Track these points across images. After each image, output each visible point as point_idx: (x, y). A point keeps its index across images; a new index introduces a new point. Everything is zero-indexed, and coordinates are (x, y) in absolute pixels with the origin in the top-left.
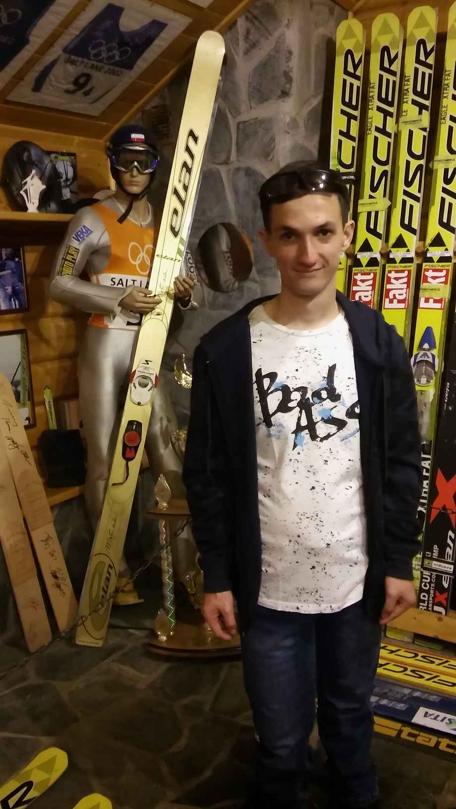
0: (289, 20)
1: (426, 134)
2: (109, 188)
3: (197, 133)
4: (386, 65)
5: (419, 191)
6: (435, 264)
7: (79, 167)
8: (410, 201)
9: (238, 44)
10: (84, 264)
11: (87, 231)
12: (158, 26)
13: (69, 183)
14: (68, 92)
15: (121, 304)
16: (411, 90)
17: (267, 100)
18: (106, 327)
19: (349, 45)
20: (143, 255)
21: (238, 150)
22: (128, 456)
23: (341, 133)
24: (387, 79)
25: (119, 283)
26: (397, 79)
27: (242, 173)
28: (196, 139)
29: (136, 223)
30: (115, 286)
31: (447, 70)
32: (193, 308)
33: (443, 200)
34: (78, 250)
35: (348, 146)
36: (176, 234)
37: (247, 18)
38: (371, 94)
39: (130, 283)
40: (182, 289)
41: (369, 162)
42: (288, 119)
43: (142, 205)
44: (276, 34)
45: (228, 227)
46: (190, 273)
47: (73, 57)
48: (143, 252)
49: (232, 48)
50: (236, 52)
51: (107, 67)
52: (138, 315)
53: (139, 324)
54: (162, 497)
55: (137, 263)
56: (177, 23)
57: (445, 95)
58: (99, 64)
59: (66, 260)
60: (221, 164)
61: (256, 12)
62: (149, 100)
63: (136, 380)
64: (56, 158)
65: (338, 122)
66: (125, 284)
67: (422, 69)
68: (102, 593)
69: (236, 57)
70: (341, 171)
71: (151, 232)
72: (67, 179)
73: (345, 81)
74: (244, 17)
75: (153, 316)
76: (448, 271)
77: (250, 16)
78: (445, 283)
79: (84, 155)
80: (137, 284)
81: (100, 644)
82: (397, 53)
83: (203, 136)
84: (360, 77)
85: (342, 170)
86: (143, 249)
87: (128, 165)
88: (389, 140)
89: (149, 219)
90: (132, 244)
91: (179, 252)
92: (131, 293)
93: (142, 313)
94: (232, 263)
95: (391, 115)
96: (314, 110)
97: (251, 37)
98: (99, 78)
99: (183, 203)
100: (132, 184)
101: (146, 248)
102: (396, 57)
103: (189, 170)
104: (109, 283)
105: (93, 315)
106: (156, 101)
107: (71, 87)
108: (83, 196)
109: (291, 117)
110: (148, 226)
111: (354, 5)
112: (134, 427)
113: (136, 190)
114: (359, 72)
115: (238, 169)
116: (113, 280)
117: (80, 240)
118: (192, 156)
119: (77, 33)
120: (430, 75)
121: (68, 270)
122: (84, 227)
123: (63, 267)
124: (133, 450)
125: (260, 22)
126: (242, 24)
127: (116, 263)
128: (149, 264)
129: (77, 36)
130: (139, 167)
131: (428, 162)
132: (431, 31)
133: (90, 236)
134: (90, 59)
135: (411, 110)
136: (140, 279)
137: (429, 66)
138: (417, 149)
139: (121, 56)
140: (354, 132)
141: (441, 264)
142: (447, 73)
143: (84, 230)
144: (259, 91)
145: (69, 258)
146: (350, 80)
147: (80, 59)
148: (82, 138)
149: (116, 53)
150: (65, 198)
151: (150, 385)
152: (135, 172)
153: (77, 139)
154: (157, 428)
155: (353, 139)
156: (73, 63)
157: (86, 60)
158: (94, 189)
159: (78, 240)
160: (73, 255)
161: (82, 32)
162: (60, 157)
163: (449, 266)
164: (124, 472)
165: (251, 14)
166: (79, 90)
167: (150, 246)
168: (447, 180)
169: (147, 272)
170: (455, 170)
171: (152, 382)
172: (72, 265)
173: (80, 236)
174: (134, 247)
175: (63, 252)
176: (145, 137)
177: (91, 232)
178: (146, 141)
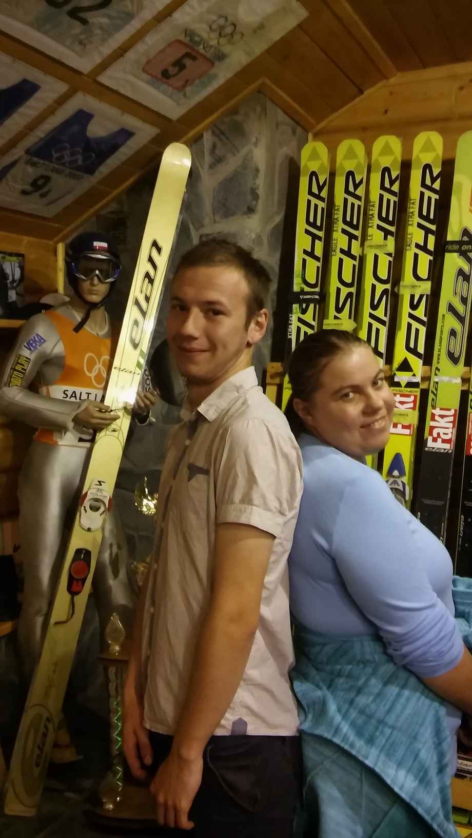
0: (257, 139)
1: (391, 259)
2: (56, 291)
3: (160, 244)
4: (351, 188)
5: (386, 315)
6: (403, 388)
7: (28, 267)
8: (376, 325)
9: (204, 158)
10: (34, 374)
11: (40, 340)
12: (126, 134)
13: (15, 284)
14: (24, 192)
15: (76, 420)
16: (376, 215)
17: (233, 215)
18: (57, 442)
19: (314, 166)
20: (99, 367)
22: (73, 590)
23: (305, 252)
24: (352, 203)
25: (72, 396)
26: (362, 204)
28: (159, 250)
29: (93, 333)
30: (68, 399)
31: (412, 198)
32: (151, 424)
33: (409, 326)
34: (29, 359)
35: (313, 266)
36: (136, 346)
37: (213, 132)
38: (336, 216)
39: (84, 397)
40: (142, 405)
41: (334, 283)
42: (253, 236)
43: (100, 315)
44: (244, 151)
46: (145, 386)
47: (35, 159)
48: (99, 363)
49: (198, 164)
50: (200, 164)
51: (68, 171)
52: (91, 431)
53: (93, 441)
54: (114, 639)
55: (92, 375)
56: (145, 132)
57: (410, 223)
58: (61, 167)
59: (15, 370)
61: (223, 128)
62: (107, 204)
63: (87, 503)
65: (302, 242)
66: (78, 398)
67: (387, 196)
68: (37, 751)
69: (200, 169)
70: (305, 290)
71: (108, 342)
72: (14, 281)
73: (309, 202)
74: (210, 132)
75: (108, 432)
76: (415, 397)
77: (217, 131)
78: (414, 408)
79: (32, 256)
80: (92, 397)
81: (30, 813)
82: (362, 179)
83: (167, 248)
84: (325, 199)
85: (307, 289)
86: (99, 359)
87: (89, 273)
88: (354, 262)
89: (106, 329)
90: (88, 355)
91: (139, 365)
92: (86, 409)
93: (97, 429)
95: (356, 238)
96: (277, 226)
97: (217, 152)
98: (59, 182)
99: (144, 314)
100: (91, 292)
101: (102, 359)
102: (361, 182)
103: (151, 281)
104: (60, 396)
105: (39, 431)
106: (114, 206)
107: (28, 188)
108: (29, 299)
109: (256, 234)
110: (105, 336)
111: (313, 127)
112: (82, 556)
113: (95, 298)
116: (66, 392)
117: (32, 349)
118: (155, 266)
119: (43, 135)
120: (395, 202)
121: (17, 381)
122: (37, 335)
123: (11, 378)
124: (80, 583)
125: (228, 138)
126: (208, 138)
127: (69, 374)
128: (105, 375)
129: (41, 139)
130: (100, 276)
131: (393, 287)
132: (395, 160)
133: (43, 345)
134: (52, 162)
135: (376, 235)
136: (96, 393)
137: (394, 194)
138: (383, 273)
139: (84, 160)
140: (319, 252)
141: (409, 389)
142: (412, 201)
143: (37, 339)
144: (224, 205)
145: (19, 367)
147: (41, 161)
148: (32, 239)
149: (80, 158)
150: (10, 300)
151: (102, 509)
152: (96, 281)
153: (26, 239)
154: (106, 556)
155: (317, 259)
156: (34, 164)
157: (46, 162)
158: (42, 292)
159: (30, 349)
160: (23, 365)
161: (46, 135)
162: (8, 258)
163: (417, 392)
164: (69, 609)
165: (219, 129)
166: (36, 191)
167: (107, 357)
168: (414, 307)
169: (103, 384)
170: (421, 297)
171: (105, 505)
172: (21, 375)
173: (32, 344)
174: (90, 358)
175: (13, 361)
176: (108, 245)
177: (45, 341)
178: (109, 250)
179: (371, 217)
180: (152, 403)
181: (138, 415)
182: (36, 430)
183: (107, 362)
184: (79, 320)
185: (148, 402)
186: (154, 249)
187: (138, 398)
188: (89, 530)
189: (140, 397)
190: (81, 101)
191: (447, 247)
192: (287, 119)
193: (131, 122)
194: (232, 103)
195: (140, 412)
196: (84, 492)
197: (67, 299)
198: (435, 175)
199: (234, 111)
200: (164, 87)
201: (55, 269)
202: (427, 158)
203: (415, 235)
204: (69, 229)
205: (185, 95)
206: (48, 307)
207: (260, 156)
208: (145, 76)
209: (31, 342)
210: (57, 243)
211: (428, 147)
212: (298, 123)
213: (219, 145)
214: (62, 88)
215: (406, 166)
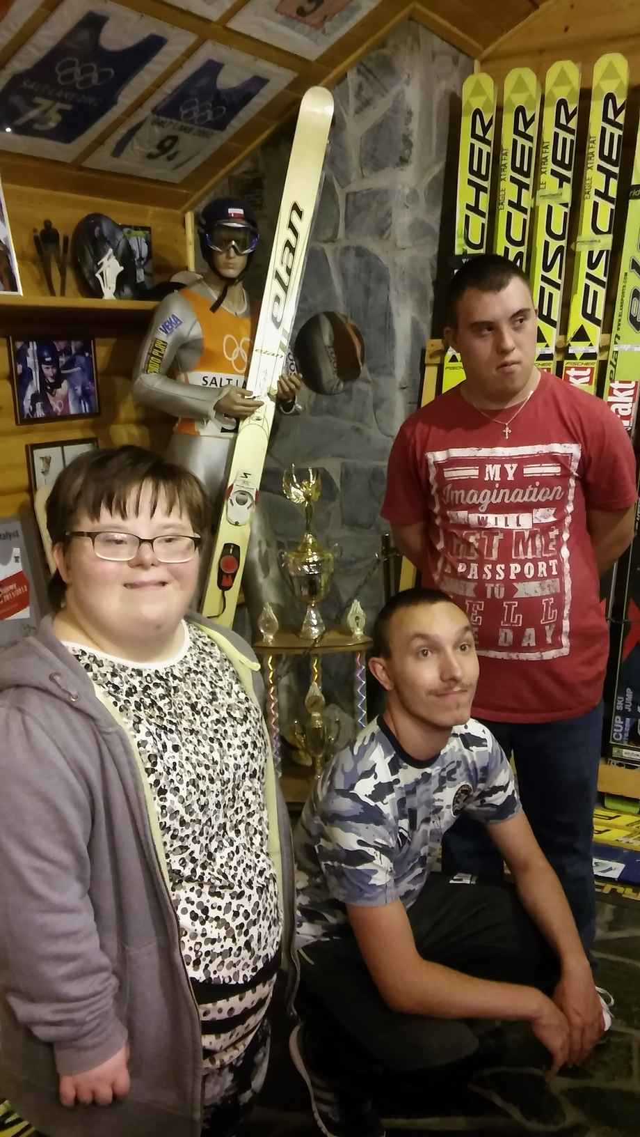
0: (409, 75)
1: (567, 210)
2: (187, 269)
3: (301, 207)
4: (521, 128)
5: (560, 277)
6: (578, 361)
7: (155, 242)
8: (549, 289)
9: (348, 101)
10: (172, 359)
11: (176, 321)
12: (259, 82)
13: (142, 263)
14: (150, 156)
15: (218, 408)
16: (550, 158)
17: (383, 168)
18: (198, 434)
19: (477, 103)
20: (240, 350)
21: (347, 226)
22: (224, 586)
23: (468, 207)
24: (522, 145)
25: (212, 383)
26: (534, 145)
27: (352, 253)
28: (300, 214)
29: (229, 311)
30: (208, 386)
31: (592, 136)
32: (297, 413)
33: (587, 287)
34: (166, 343)
35: (477, 222)
36: (278, 325)
37: (359, 71)
38: (503, 162)
39: (225, 383)
40: (287, 389)
41: (501, 242)
42: (407, 191)
43: (237, 291)
44: (394, 92)
45: (332, 317)
46: (290, 370)
47: (163, 119)
48: (239, 346)
49: (341, 107)
50: (346, 111)
51: (196, 128)
52: (234, 420)
53: (236, 431)
54: (267, 629)
55: (232, 359)
56: (280, 78)
57: (589, 166)
58: (189, 125)
59: (152, 355)
60: (326, 242)
61: (370, 65)
62: (239, 165)
63: (233, 496)
64: (129, 232)
65: (465, 194)
66: (218, 384)
67: (562, 134)
69: (345, 115)
71: (248, 322)
72: (141, 259)
73: (472, 146)
74: (355, 71)
75: (252, 422)
77: (362, 68)
79: (160, 229)
80: (233, 383)
82: (534, 115)
83: (309, 211)
84: (490, 142)
86: (239, 343)
87: (224, 243)
88: (524, 216)
89: (245, 307)
90: (227, 336)
91: (282, 346)
92: (228, 395)
93: (239, 418)
94: (336, 360)
95: (527, 187)
96: (435, 179)
97: (363, 93)
98: (188, 142)
99: (285, 288)
100: (227, 266)
101: (242, 341)
102: (533, 119)
103: (293, 250)
104: (201, 383)
105: (180, 420)
106: (247, 165)
107: (155, 151)
108: (159, 279)
109: (410, 189)
110: (245, 314)
111: (481, 53)
112: (231, 550)
113: (232, 273)
115: (347, 249)
116: (205, 379)
117: (169, 332)
118: (296, 233)
119: (169, 92)
120: (572, 141)
121: (154, 367)
122: (173, 316)
123: (148, 363)
124: (230, 577)
125: (375, 77)
126: (353, 78)
127: (209, 359)
128: (246, 360)
129: (170, 95)
130: (236, 246)
131: (569, 243)
132: (573, 90)
133: (180, 327)
134: (178, 118)
135: (549, 182)
136: (237, 379)
137: (571, 131)
138: (557, 228)
139: (214, 116)
140: (484, 206)
141: (585, 361)
142: (592, 139)
143: (173, 320)
144: (373, 157)
145: (156, 352)
146: (478, 145)
147: (169, 120)
148: (157, 209)
149: (209, 113)
150: (138, 281)
151: (249, 502)
152: (232, 253)
153: (151, 210)
154: (255, 554)
155: (482, 214)
156: (161, 124)
157: (175, 121)
158: (173, 270)
159: (166, 332)
160: (160, 350)
161: (175, 91)
162: (134, 232)
163: (594, 364)
164: (220, 603)
165: (365, 66)
166: (164, 153)
167: (247, 339)
168: (592, 265)
169: (244, 370)
170: (601, 253)
171: (252, 497)
172: (159, 361)
173: (168, 326)
174: (230, 340)
175: (149, 345)
176: (244, 212)
177: (181, 322)
178: (245, 217)
179: (544, 161)
180: (297, 386)
181: (283, 402)
182: (176, 419)
183: (248, 345)
184: (216, 298)
185: (293, 386)
186: (295, 213)
187: (282, 381)
188: (237, 524)
189: (285, 381)
190: (210, 51)
191: (631, 192)
192: (446, 46)
193: (264, 67)
194: (381, 33)
195: (285, 397)
196: (229, 485)
197: (199, 277)
198: (618, 106)
199: (383, 44)
200: (300, 25)
201: (184, 243)
202: (609, 87)
203: (595, 179)
204: (197, 195)
205: (324, 32)
206: (180, 286)
207: (412, 95)
208: (279, 17)
209: (167, 324)
210: (185, 212)
211: (611, 73)
212: (461, 51)
213: (365, 85)
214: (190, 39)
215: (585, 95)
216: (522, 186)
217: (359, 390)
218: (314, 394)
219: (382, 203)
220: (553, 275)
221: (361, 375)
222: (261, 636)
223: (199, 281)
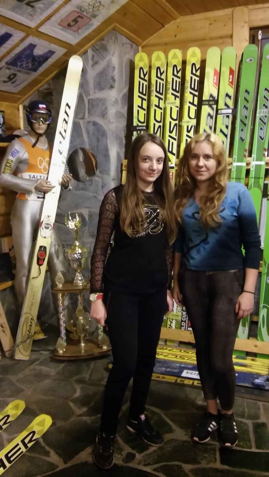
0: (113, 52)
1: (178, 109)
2: (20, 128)
3: (70, 105)
4: (159, 75)
5: (176, 136)
7: (6, 117)
8: (172, 140)
9: (88, 62)
10: (15, 167)
11: (17, 152)
12: (51, 53)
14: (4, 82)
15: (36, 188)
16: (171, 88)
17: (104, 89)
18: (27, 199)
19: (141, 65)
20: (45, 164)
21: (89, 112)
22: (40, 264)
23: (139, 106)
24: (160, 82)
25: (33, 178)
26: (164, 83)
27: (91, 124)
28: (69, 107)
29: (41, 148)
30: (31, 179)
31: (187, 80)
32: (70, 190)
34: (13, 161)
35: (142, 113)
36: (61, 153)
37: (93, 49)
38: (152, 89)
39: (39, 178)
40: (66, 180)
41: (152, 121)
42: (114, 99)
43: (43, 139)
44: (107, 59)
45: (83, 150)
46: (66, 172)
47: (10, 66)
48: (45, 162)
49: (86, 64)
50: (87, 66)
51: (24, 71)
52: (43, 193)
53: (44, 198)
54: (59, 282)
55: (42, 167)
56: (60, 51)
57: (186, 92)
58: (21, 69)
60: (80, 119)
61: (97, 47)
62: (43, 86)
63: (43, 226)
65: (137, 102)
66: (36, 178)
67: (175, 79)
68: (28, 333)
69: (87, 68)
71: (48, 152)
72: (0, 124)
73: (140, 82)
74: (91, 49)
75: (51, 194)
77: (94, 49)
79: (8, 112)
80: (42, 178)
81: (27, 358)
82: (164, 70)
83: (73, 105)
84: (147, 80)
85: (140, 124)
86: (44, 160)
87: (38, 119)
88: (161, 111)
89: (47, 146)
90: (39, 158)
91: (63, 162)
92: (40, 183)
93: (45, 193)
94: (85, 168)
95: (162, 99)
96: (125, 94)
97: (95, 59)
98: (21, 76)
99: (64, 138)
100: (39, 129)
101: (46, 160)
102: (163, 72)
103: (67, 122)
104: (28, 177)
105: (19, 193)
106: (46, 86)
107: (6, 79)
108: (8, 133)
110: (47, 149)
111: (141, 43)
112: (43, 249)
113: (41, 132)
114: (147, 78)
115: (89, 122)
116: (30, 176)
118: (68, 115)
119: (13, 56)
120: (179, 82)
121: (8, 171)
122: (16, 149)
123: (5, 169)
124: (42, 260)
125: (99, 52)
126: (90, 52)
127: (31, 167)
128: (47, 167)
129: (13, 57)
130: (43, 120)
131: (179, 122)
132: (179, 61)
133: (19, 154)
134: (18, 67)
135: (171, 98)
136: (44, 176)
137: (178, 77)
138: (174, 116)
140: (145, 106)
143: (16, 151)
144: (99, 85)
145: (8, 165)
146: (142, 81)
147: (13, 67)
148: (7, 103)
149: (30, 65)
151: (50, 228)
152: (41, 123)
153: (5, 104)
154: (53, 250)
155: (144, 110)
156: (9, 69)
157: (15, 68)
158: (13, 129)
159: (13, 156)
160: (10, 164)
161: (15, 55)
164: (38, 272)
165: (95, 47)
166: (10, 81)
167: (48, 159)
168: (188, 131)
169: (47, 172)
170: (192, 127)
171: (51, 226)
172: (10, 168)
173: (13, 154)
174: (40, 160)
175: (5, 162)
176: (46, 106)
177: (19, 152)
178: (47, 109)
179: (168, 89)
180: (70, 179)
181: (64, 186)
182: (17, 193)
183: (48, 162)
184: (34, 142)
185: (68, 179)
186: (67, 107)
187: (64, 177)
188: (45, 237)
189: (65, 177)
190: (31, 40)
191: (203, 102)
192: (128, 41)
193: (53, 47)
194: (101, 35)
195: (65, 184)
196: (41, 221)
197: (26, 132)
198: (197, 69)
199: (102, 39)
200: (69, 31)
201: (19, 117)
202: (193, 61)
203: (188, 97)
204: (24, 98)
205: (78, 34)
206: (18, 136)
207: (115, 60)
208: (60, 27)
209: (13, 153)
210: (19, 105)
211: (194, 55)
212: (133, 42)
213: (95, 55)
214: (22, 35)
215: (184, 63)
216: (160, 99)
217: (96, 181)
218: (76, 182)
219: (104, 104)
220: (173, 135)
221: (96, 174)
222: (57, 285)
223: (26, 135)
